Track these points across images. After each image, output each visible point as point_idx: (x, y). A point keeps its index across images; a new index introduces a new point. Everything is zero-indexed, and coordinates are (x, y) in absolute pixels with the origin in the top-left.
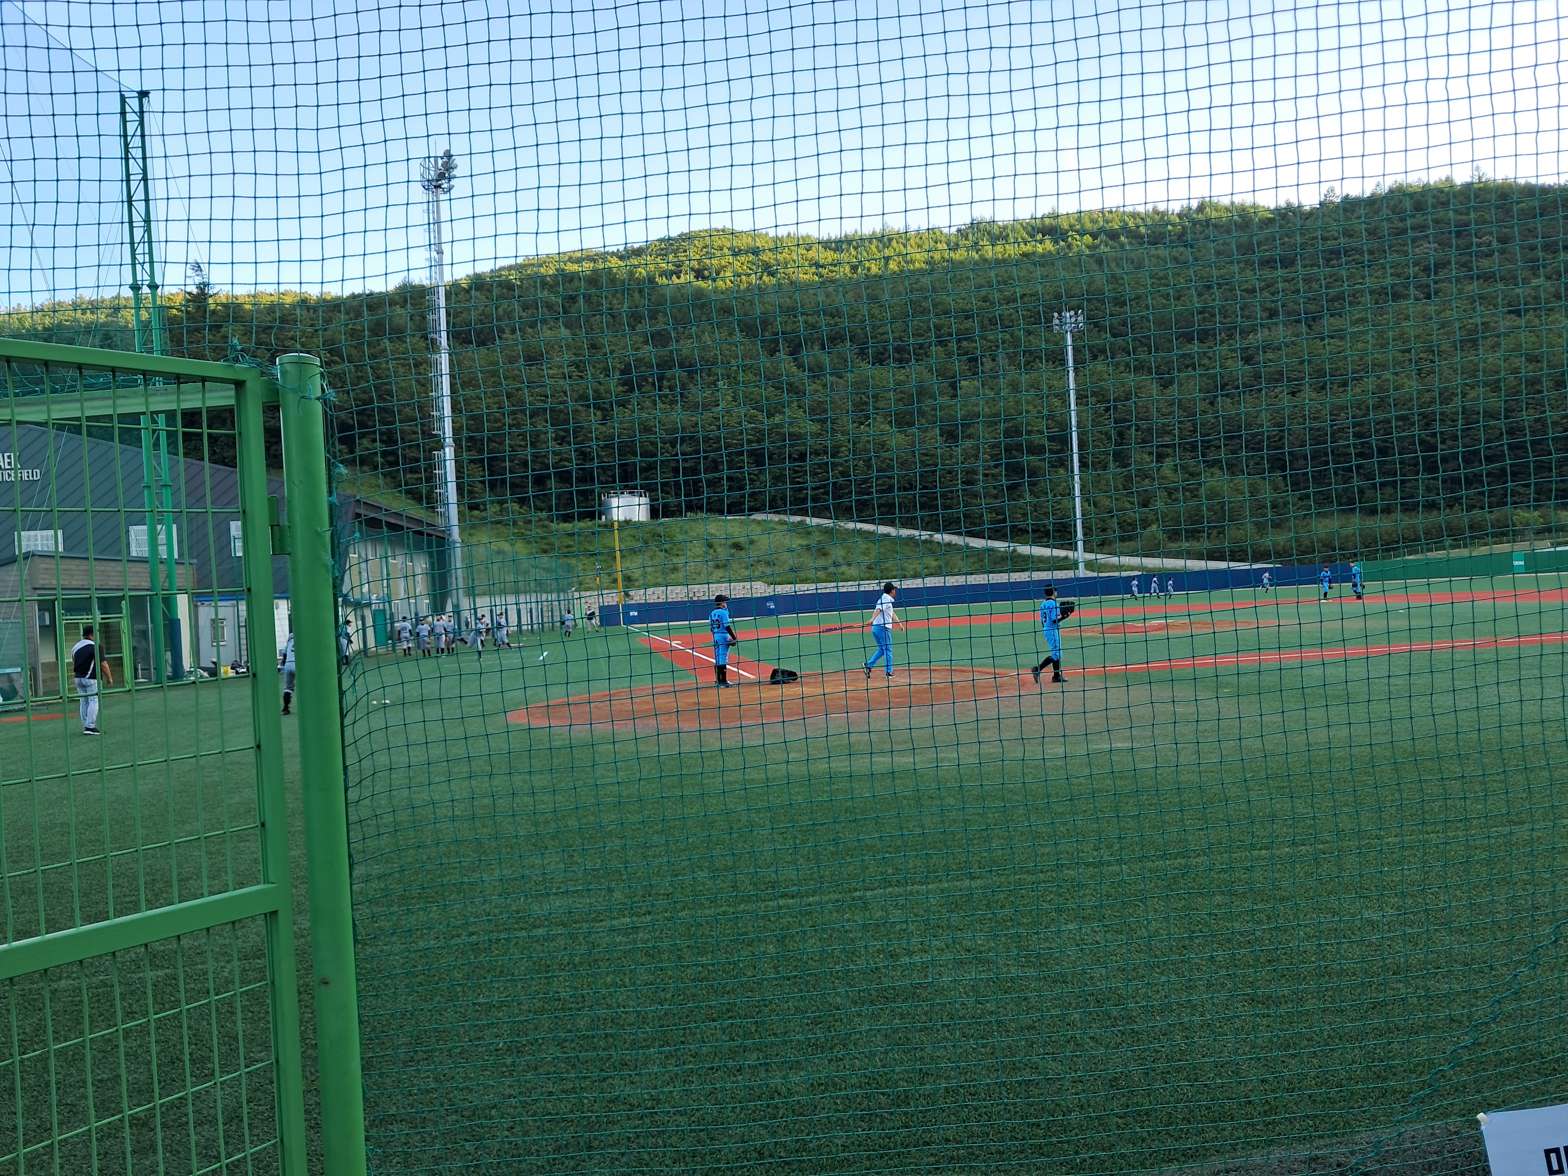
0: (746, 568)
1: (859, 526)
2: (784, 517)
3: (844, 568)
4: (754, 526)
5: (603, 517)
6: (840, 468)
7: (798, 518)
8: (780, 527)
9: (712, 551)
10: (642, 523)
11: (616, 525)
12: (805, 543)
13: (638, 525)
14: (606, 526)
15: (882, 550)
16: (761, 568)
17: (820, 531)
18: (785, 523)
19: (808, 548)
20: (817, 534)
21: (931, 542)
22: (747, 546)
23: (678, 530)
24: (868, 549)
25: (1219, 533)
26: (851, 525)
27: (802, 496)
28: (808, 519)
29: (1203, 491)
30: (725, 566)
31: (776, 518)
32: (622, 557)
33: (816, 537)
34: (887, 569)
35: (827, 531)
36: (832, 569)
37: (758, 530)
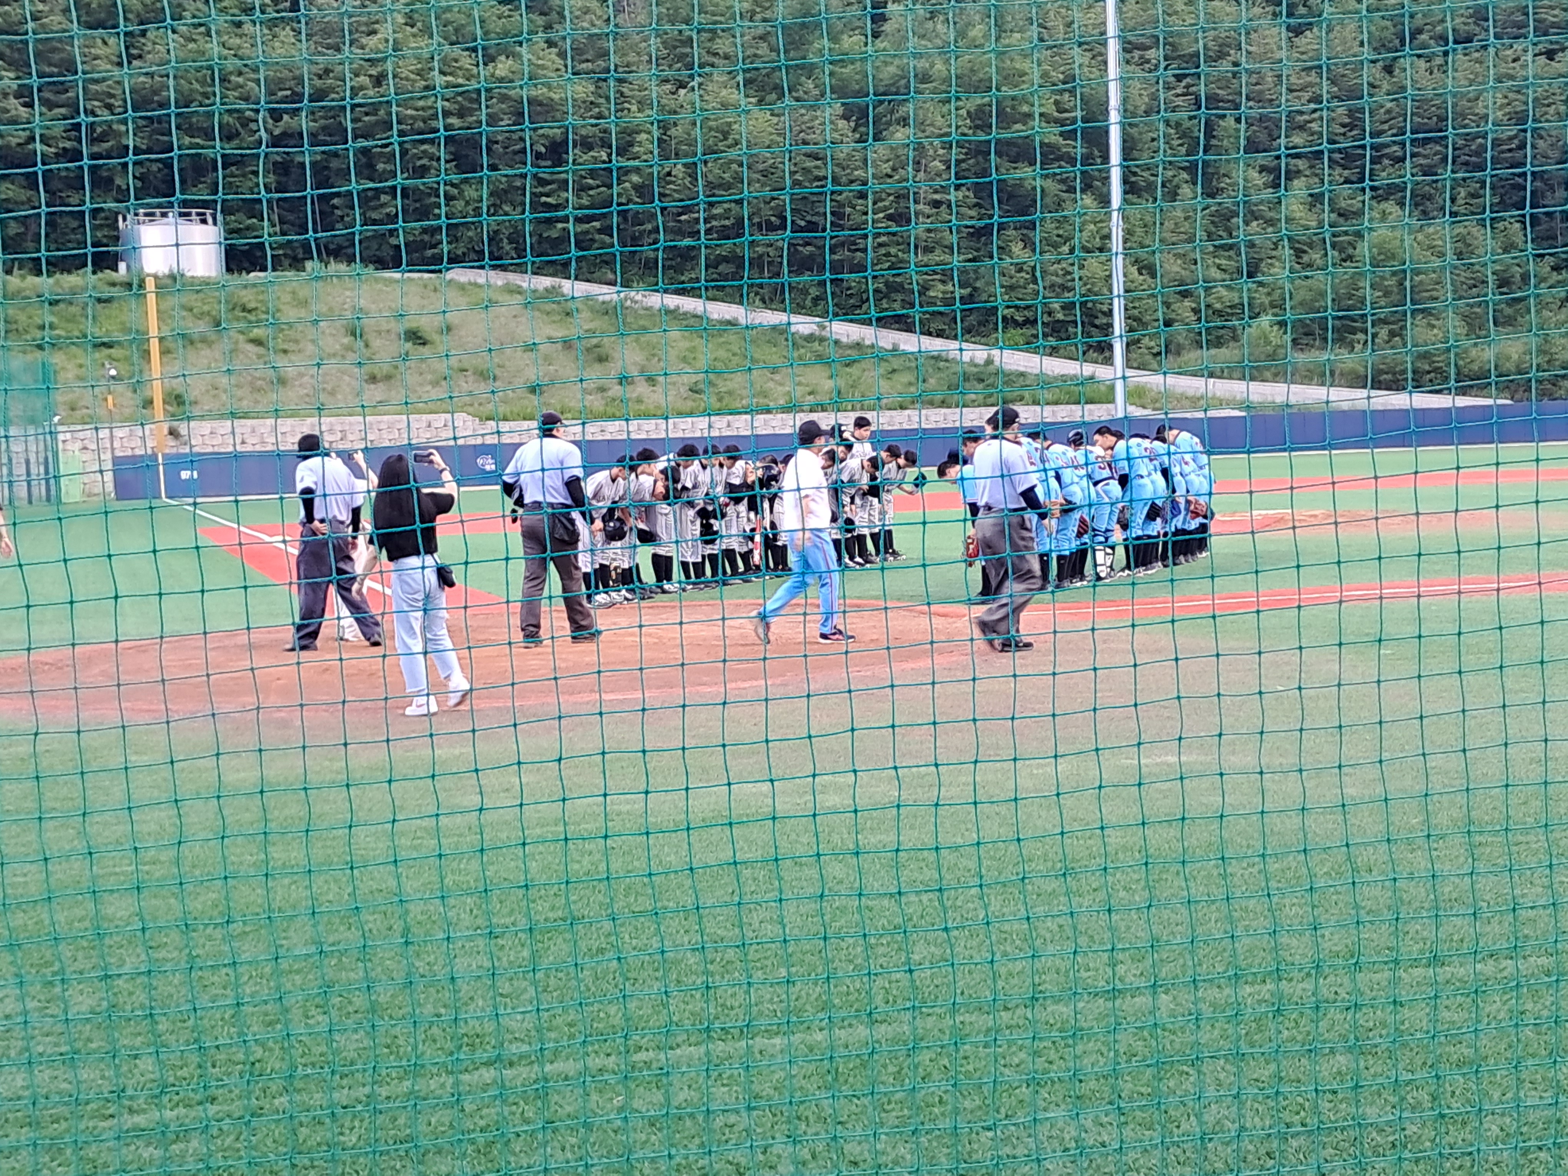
0: (435, 384)
1: (673, 301)
2: (514, 278)
3: (641, 388)
4: (452, 295)
5: (122, 266)
6: (635, 178)
7: (545, 282)
8: (506, 298)
9: (360, 344)
10: (206, 282)
11: (150, 284)
12: (559, 333)
13: (202, 285)
14: (129, 286)
15: (722, 353)
16: (466, 384)
17: (592, 310)
18: (519, 291)
19: (567, 344)
20: (586, 314)
21: (822, 340)
22: (436, 337)
23: (287, 298)
24: (692, 350)
25: (1392, 334)
26: (655, 300)
27: (554, 234)
28: (567, 285)
29: (1364, 249)
30: (388, 377)
31: (498, 279)
32: (165, 352)
33: (583, 322)
34: (730, 393)
35: (607, 310)
36: (616, 390)
37: (462, 302)
